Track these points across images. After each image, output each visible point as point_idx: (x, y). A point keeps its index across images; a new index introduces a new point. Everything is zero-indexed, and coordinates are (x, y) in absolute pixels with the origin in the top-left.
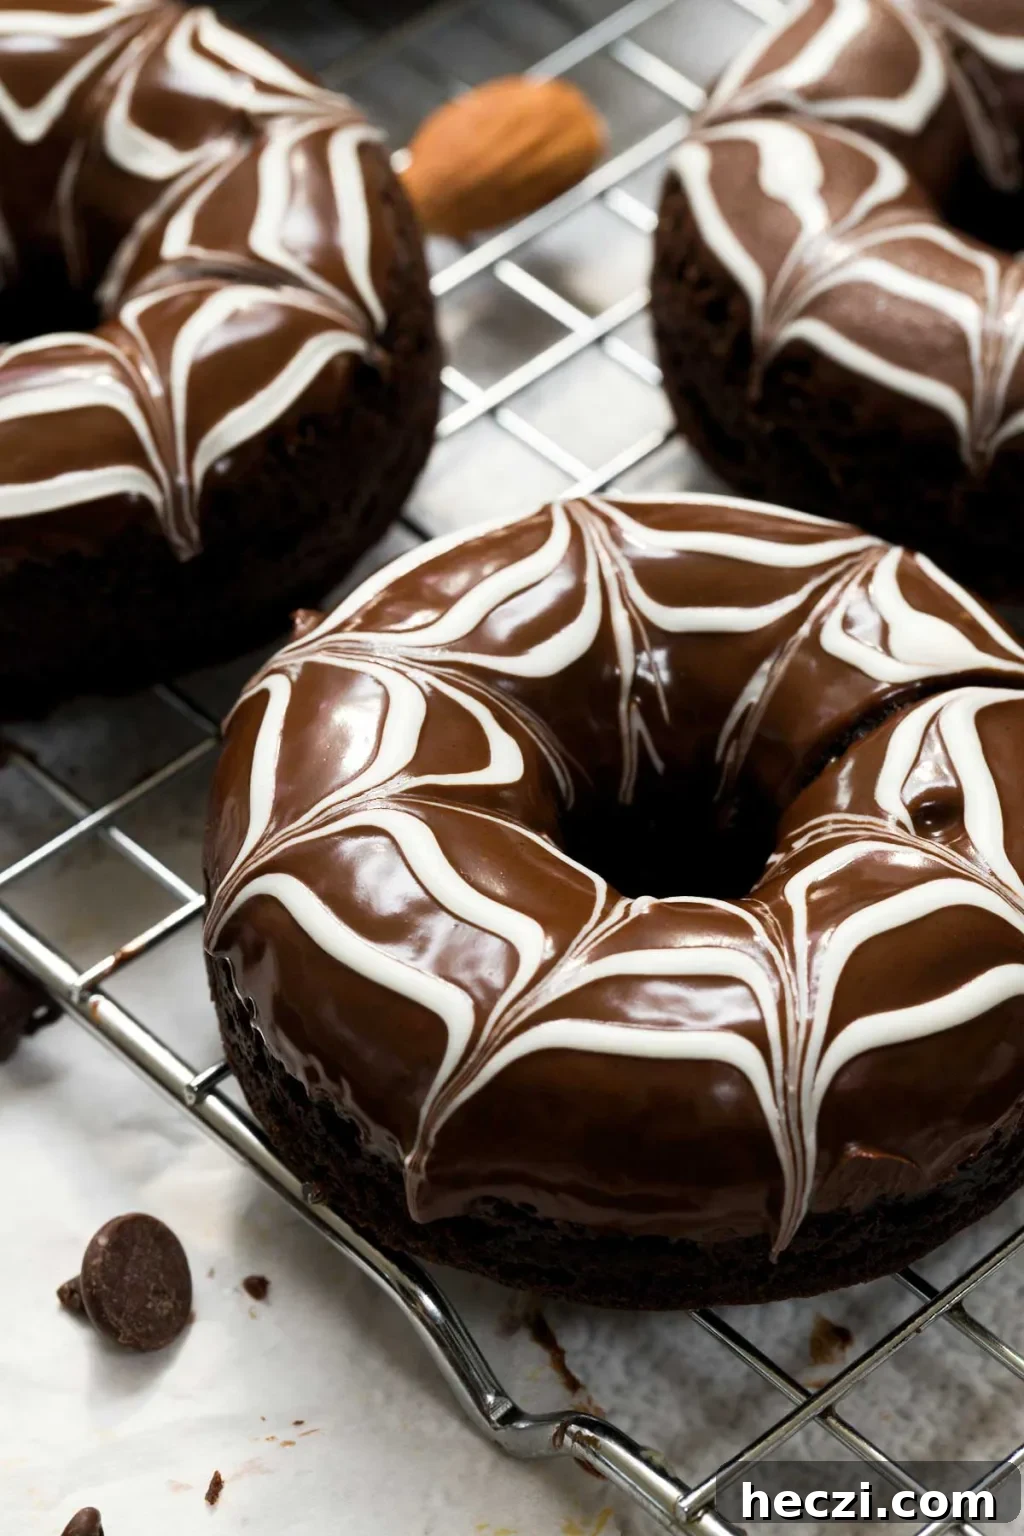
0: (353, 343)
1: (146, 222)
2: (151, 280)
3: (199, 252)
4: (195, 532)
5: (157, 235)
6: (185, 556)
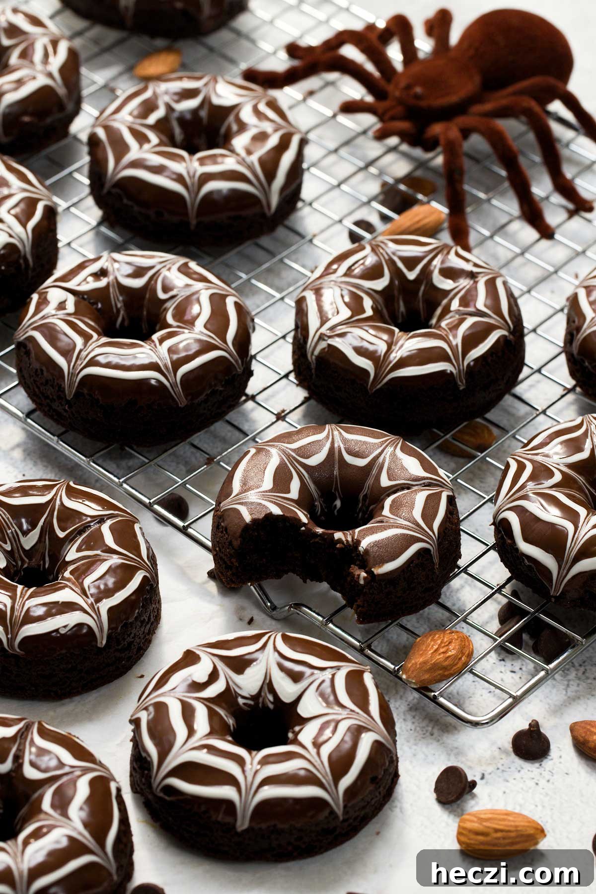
0: (505, 333)
1: (445, 302)
2: (448, 317)
3: (461, 308)
4: (464, 381)
5: (449, 305)
6: (461, 388)
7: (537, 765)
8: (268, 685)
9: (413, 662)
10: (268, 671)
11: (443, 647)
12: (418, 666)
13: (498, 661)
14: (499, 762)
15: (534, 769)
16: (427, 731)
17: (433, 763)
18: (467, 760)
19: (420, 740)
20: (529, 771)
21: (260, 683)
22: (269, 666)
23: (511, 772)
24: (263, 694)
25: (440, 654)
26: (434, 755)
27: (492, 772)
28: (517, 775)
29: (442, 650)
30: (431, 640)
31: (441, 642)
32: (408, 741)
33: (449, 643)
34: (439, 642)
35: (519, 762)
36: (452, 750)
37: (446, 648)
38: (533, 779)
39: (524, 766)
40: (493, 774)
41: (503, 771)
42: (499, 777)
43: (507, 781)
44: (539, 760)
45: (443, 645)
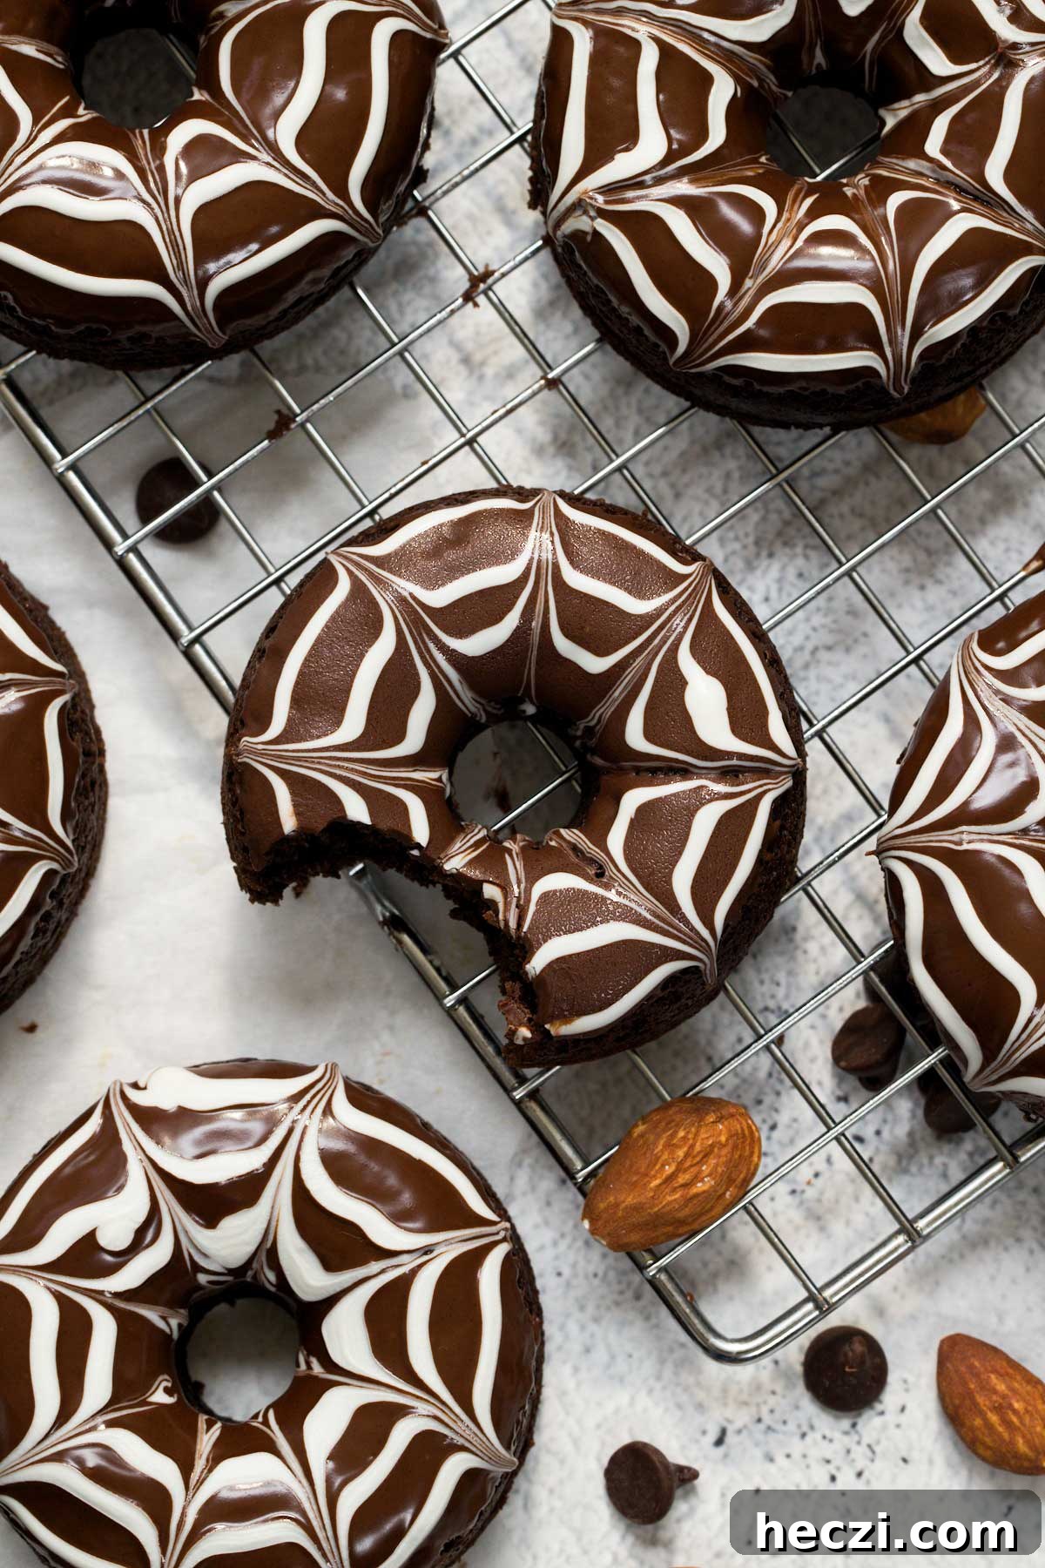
7: (845, 1423)
8: (268, 1251)
9: (612, 1199)
10: (273, 1224)
11: (685, 1171)
12: (620, 1214)
13: (833, 1098)
14: (765, 1402)
15: (837, 1435)
16: (629, 1284)
17: (621, 1380)
18: (698, 1384)
19: (608, 1308)
20: (824, 1437)
21: (251, 1248)
22: (275, 1214)
23: (784, 1433)
24: (255, 1265)
25: (674, 1190)
26: (630, 1356)
27: (745, 1427)
28: (797, 1447)
29: (683, 1178)
30: (664, 1146)
31: (687, 1155)
32: (582, 1308)
33: (706, 1156)
34: (681, 1153)
35: (809, 1407)
36: (671, 1350)
37: (694, 1170)
38: (828, 1462)
39: (816, 1423)
40: (745, 1433)
41: (769, 1428)
42: (757, 1444)
43: (771, 1460)
44: (854, 1413)
45: (688, 1164)
